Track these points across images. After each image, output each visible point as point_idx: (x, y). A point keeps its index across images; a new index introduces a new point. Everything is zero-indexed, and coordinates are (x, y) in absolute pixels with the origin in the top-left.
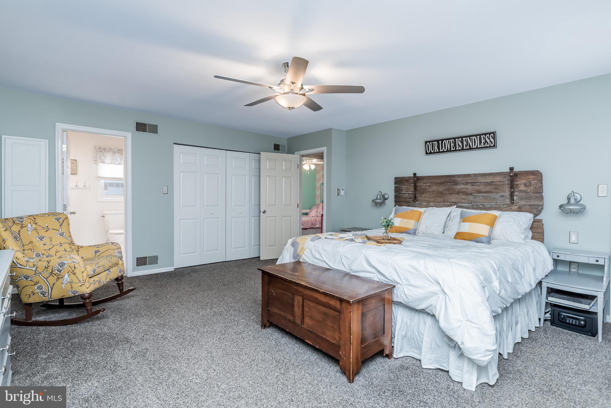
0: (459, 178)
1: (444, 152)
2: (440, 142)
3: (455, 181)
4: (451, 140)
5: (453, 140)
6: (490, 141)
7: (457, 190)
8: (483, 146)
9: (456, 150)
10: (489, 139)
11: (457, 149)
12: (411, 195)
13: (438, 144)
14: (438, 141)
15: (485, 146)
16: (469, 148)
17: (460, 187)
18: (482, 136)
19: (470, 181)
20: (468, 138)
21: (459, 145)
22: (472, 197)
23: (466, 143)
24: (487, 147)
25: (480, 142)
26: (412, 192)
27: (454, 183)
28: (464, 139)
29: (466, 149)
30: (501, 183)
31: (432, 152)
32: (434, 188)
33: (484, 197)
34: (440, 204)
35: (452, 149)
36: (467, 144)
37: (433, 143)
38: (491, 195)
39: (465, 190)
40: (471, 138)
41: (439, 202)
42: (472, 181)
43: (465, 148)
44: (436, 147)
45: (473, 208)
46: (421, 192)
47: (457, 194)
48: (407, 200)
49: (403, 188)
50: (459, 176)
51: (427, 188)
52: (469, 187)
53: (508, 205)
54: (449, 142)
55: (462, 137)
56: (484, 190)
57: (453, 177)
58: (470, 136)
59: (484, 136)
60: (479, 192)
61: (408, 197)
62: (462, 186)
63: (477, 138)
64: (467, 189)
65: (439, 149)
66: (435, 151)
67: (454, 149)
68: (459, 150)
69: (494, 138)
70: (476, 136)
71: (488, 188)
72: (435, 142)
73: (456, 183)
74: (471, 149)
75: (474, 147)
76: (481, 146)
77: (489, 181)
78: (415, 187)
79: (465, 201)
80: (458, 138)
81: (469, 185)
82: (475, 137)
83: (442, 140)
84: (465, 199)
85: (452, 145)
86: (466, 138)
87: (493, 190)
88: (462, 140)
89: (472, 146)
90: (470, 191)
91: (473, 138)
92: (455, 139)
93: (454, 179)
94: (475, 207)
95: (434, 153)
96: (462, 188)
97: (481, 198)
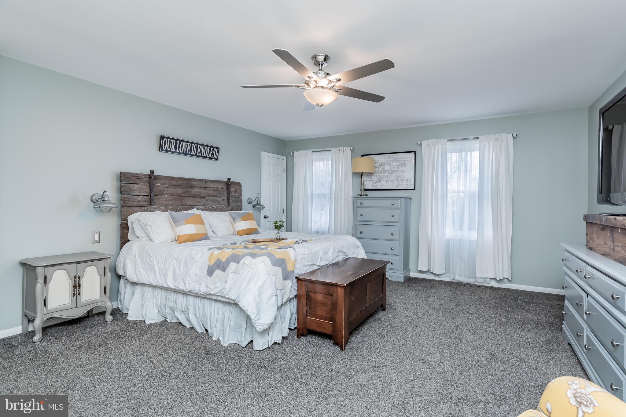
0: (195, 182)
1: (179, 153)
2: (178, 142)
3: (192, 184)
4: (189, 144)
5: (190, 144)
6: (216, 154)
7: (193, 194)
8: (210, 157)
9: (190, 155)
10: (215, 152)
11: (192, 153)
12: (146, 197)
13: (176, 143)
14: (176, 140)
15: (212, 157)
16: (201, 155)
17: (196, 191)
18: (212, 148)
19: (203, 186)
20: (202, 146)
21: (194, 150)
22: (204, 200)
23: (199, 150)
24: (212, 158)
25: (209, 153)
26: (147, 193)
27: (190, 186)
28: (199, 146)
29: (198, 156)
30: (222, 189)
31: (169, 150)
32: (172, 190)
33: (213, 200)
34: (179, 207)
35: (187, 153)
36: (200, 152)
37: (171, 140)
38: (217, 199)
39: (199, 193)
40: (204, 147)
41: (177, 206)
42: (204, 186)
43: (198, 154)
44: (173, 146)
45: (206, 210)
46: (159, 193)
47: (193, 197)
48: (141, 203)
49: (135, 188)
50: (195, 180)
51: (165, 189)
52: (202, 191)
53: (226, 206)
54: (186, 144)
55: (198, 144)
56: (212, 194)
57: (190, 181)
58: (203, 145)
59: (213, 149)
60: (209, 196)
61: (142, 199)
62: (197, 190)
63: (208, 149)
64: (201, 192)
65: (176, 149)
66: (172, 150)
67: (189, 153)
68: (193, 155)
69: (218, 153)
70: (208, 146)
71: (215, 193)
72: (173, 141)
73: (192, 187)
74: (202, 156)
75: (204, 156)
76: (209, 156)
77: (215, 187)
78: (151, 187)
79: (200, 204)
80: (195, 144)
81: (202, 189)
82: (207, 148)
83: (181, 141)
84: (199, 202)
85: (189, 148)
86: (200, 146)
87: (218, 195)
88: (197, 146)
89: (203, 155)
90: (203, 195)
91: (205, 147)
92: (192, 143)
93: (190, 182)
94: (207, 209)
95: (170, 151)
96: (197, 192)
97: (211, 201)
